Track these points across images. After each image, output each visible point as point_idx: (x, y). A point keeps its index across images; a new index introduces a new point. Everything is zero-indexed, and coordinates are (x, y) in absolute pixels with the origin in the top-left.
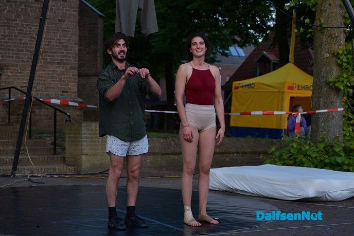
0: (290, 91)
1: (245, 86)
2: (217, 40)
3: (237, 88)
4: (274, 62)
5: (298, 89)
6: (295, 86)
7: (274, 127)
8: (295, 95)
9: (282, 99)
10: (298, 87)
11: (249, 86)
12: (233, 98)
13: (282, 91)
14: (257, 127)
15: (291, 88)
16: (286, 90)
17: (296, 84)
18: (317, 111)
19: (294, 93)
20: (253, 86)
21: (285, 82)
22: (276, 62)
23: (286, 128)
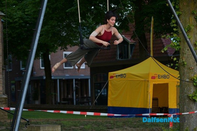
0: (153, 80)
1: (119, 76)
2: (85, 28)
3: (112, 77)
4: (131, 43)
5: (159, 78)
6: (156, 76)
7: (142, 107)
8: (157, 83)
9: (148, 87)
10: (159, 76)
11: (121, 75)
12: (110, 85)
13: (147, 80)
14: (130, 106)
15: (153, 78)
16: (150, 79)
17: (157, 75)
18: (183, 114)
19: (156, 81)
20: (125, 76)
21: (149, 73)
22: (133, 43)
23: (151, 107)
